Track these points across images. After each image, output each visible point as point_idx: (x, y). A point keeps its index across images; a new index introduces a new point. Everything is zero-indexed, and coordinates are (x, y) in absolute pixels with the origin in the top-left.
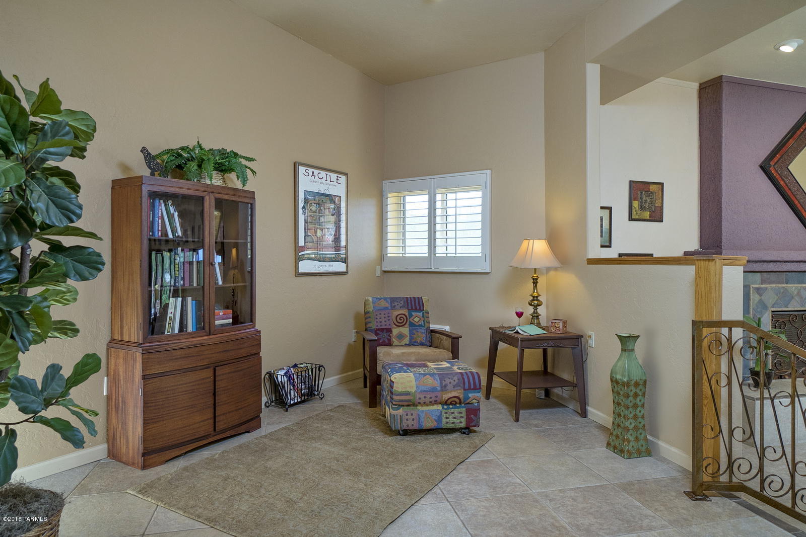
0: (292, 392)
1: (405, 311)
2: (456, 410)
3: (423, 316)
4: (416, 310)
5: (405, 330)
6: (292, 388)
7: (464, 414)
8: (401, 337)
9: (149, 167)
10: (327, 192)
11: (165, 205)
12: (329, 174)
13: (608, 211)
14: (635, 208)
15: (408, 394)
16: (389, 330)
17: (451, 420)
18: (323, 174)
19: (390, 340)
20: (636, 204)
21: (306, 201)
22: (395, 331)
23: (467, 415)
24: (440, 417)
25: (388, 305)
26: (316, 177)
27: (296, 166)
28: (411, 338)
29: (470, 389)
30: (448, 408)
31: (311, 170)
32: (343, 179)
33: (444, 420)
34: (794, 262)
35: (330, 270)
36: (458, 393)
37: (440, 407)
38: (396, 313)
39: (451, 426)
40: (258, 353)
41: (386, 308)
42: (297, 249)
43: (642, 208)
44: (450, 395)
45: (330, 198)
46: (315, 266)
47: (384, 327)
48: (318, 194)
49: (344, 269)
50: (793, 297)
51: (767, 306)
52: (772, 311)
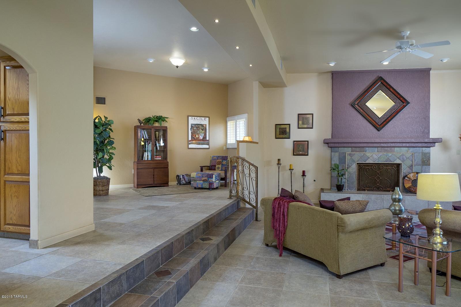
0: (183, 181)
1: (221, 160)
2: (206, 183)
3: (227, 162)
4: (225, 160)
5: (220, 166)
6: (183, 180)
7: (208, 184)
8: (218, 168)
9: (140, 123)
10: (200, 124)
11: (144, 131)
12: (201, 118)
13: (288, 125)
14: (300, 124)
15: (194, 178)
16: (215, 166)
17: (205, 186)
18: (199, 118)
19: (215, 169)
20: (300, 122)
21: (192, 127)
22: (217, 166)
23: (209, 185)
24: (202, 185)
25: (216, 158)
26: (196, 119)
27: (188, 116)
28: (222, 169)
29: (209, 177)
30: (204, 182)
31: (193, 118)
32: (208, 118)
33: (203, 186)
34: (365, 143)
35: (202, 147)
36: (206, 178)
37: (202, 182)
38: (218, 161)
39: (205, 187)
40: (168, 167)
41: (215, 159)
42: (188, 141)
43: (303, 124)
44: (204, 179)
45: (202, 125)
46: (195, 146)
47: (214, 165)
48: (197, 124)
49: (208, 147)
50: (369, 158)
51: (354, 161)
52: (357, 163)
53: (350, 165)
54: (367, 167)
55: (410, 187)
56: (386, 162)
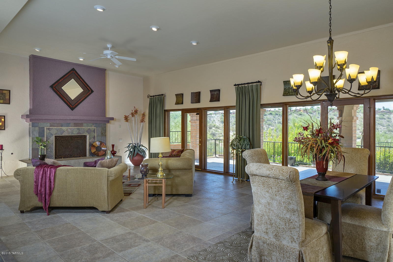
50: (64, 131)
51: (52, 135)
52: (55, 136)
53: (49, 137)
54: (62, 139)
55: (95, 152)
56: (78, 134)
